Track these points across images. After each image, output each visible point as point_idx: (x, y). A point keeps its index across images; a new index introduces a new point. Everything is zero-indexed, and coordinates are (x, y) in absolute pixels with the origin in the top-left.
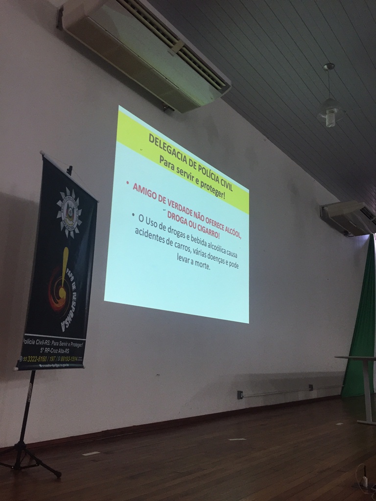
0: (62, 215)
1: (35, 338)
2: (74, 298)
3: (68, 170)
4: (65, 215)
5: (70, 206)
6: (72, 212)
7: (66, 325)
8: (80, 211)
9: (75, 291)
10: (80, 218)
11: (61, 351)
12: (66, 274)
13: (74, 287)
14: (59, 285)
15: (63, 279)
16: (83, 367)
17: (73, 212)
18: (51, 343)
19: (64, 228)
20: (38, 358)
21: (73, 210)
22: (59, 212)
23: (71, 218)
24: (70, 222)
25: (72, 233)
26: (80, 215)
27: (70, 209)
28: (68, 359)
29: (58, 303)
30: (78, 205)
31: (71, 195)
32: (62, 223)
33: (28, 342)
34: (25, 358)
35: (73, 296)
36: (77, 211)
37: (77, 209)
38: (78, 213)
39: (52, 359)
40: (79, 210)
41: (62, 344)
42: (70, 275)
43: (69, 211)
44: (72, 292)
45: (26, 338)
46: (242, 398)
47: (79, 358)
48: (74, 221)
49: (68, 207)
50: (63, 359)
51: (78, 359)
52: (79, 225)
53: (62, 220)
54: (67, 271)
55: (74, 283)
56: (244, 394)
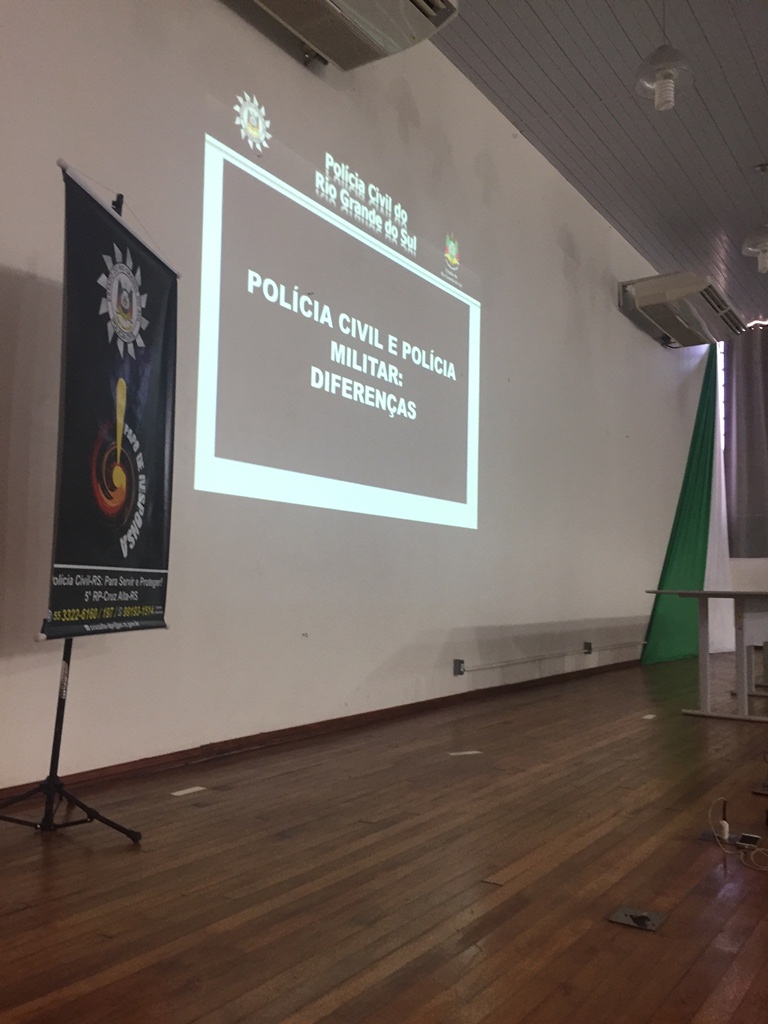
0: (108, 306)
1: (73, 573)
2: (142, 487)
3: (114, 203)
4: (115, 308)
5: (123, 286)
6: (128, 300)
7: (128, 543)
8: (144, 298)
9: (143, 472)
10: (145, 313)
11: (123, 596)
12: (125, 438)
13: (140, 464)
14: (112, 459)
15: (119, 448)
16: (164, 626)
17: (131, 301)
18: (103, 582)
19: (116, 336)
20: (81, 613)
21: (130, 295)
22: (104, 300)
23: (127, 312)
24: (126, 324)
25: (131, 347)
26: (144, 306)
27: (125, 293)
28: (136, 611)
29: (110, 498)
30: (140, 283)
31: (124, 262)
32: (109, 325)
33: (60, 581)
34: (57, 614)
35: (140, 483)
36: (139, 299)
37: (138, 294)
38: (140, 302)
39: (108, 612)
40: (141, 294)
41: (124, 582)
42: (132, 438)
43: (122, 297)
44: (137, 474)
45: (56, 572)
46: (462, 673)
47: (158, 608)
48: (134, 320)
49: (121, 290)
50: (127, 611)
51: (155, 610)
52: (144, 328)
53: (109, 319)
54: (126, 430)
55: (140, 455)
56: (466, 666)
